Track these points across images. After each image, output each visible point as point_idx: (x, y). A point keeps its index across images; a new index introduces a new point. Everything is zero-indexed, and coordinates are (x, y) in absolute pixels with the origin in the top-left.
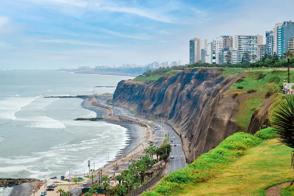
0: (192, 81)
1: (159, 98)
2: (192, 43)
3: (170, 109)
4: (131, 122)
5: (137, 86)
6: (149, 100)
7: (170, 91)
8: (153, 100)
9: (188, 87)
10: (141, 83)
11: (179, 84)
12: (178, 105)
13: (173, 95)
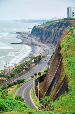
0: (63, 27)
1: (48, 34)
2: (68, 9)
3: (52, 39)
4: (35, 45)
5: (41, 28)
6: (44, 35)
7: (53, 31)
8: (46, 35)
9: (61, 29)
10: (42, 27)
11: (57, 28)
12: (56, 37)
13: (54, 33)
